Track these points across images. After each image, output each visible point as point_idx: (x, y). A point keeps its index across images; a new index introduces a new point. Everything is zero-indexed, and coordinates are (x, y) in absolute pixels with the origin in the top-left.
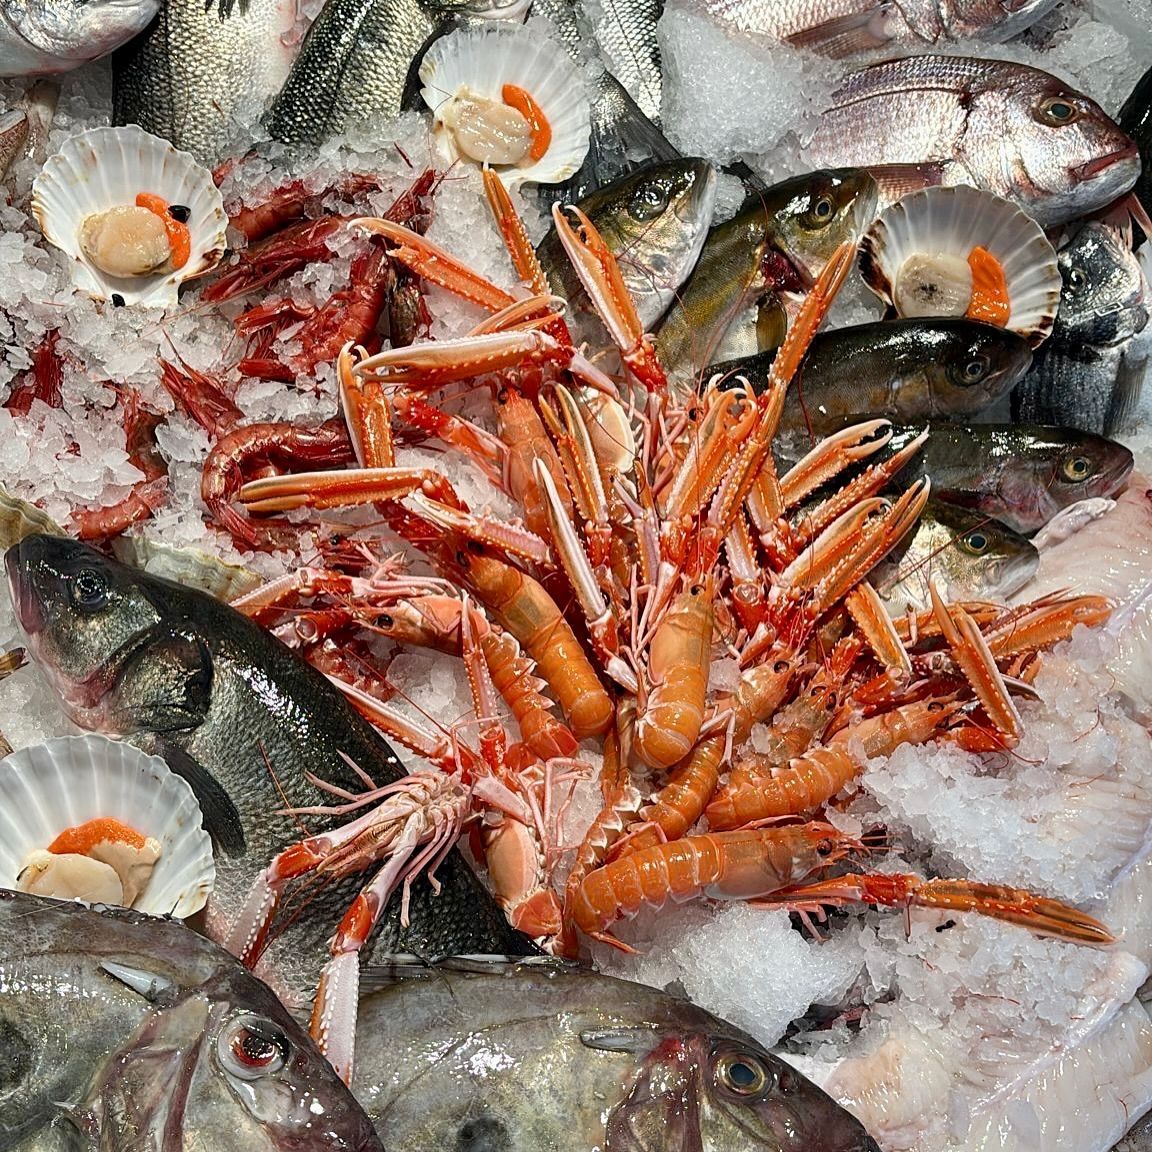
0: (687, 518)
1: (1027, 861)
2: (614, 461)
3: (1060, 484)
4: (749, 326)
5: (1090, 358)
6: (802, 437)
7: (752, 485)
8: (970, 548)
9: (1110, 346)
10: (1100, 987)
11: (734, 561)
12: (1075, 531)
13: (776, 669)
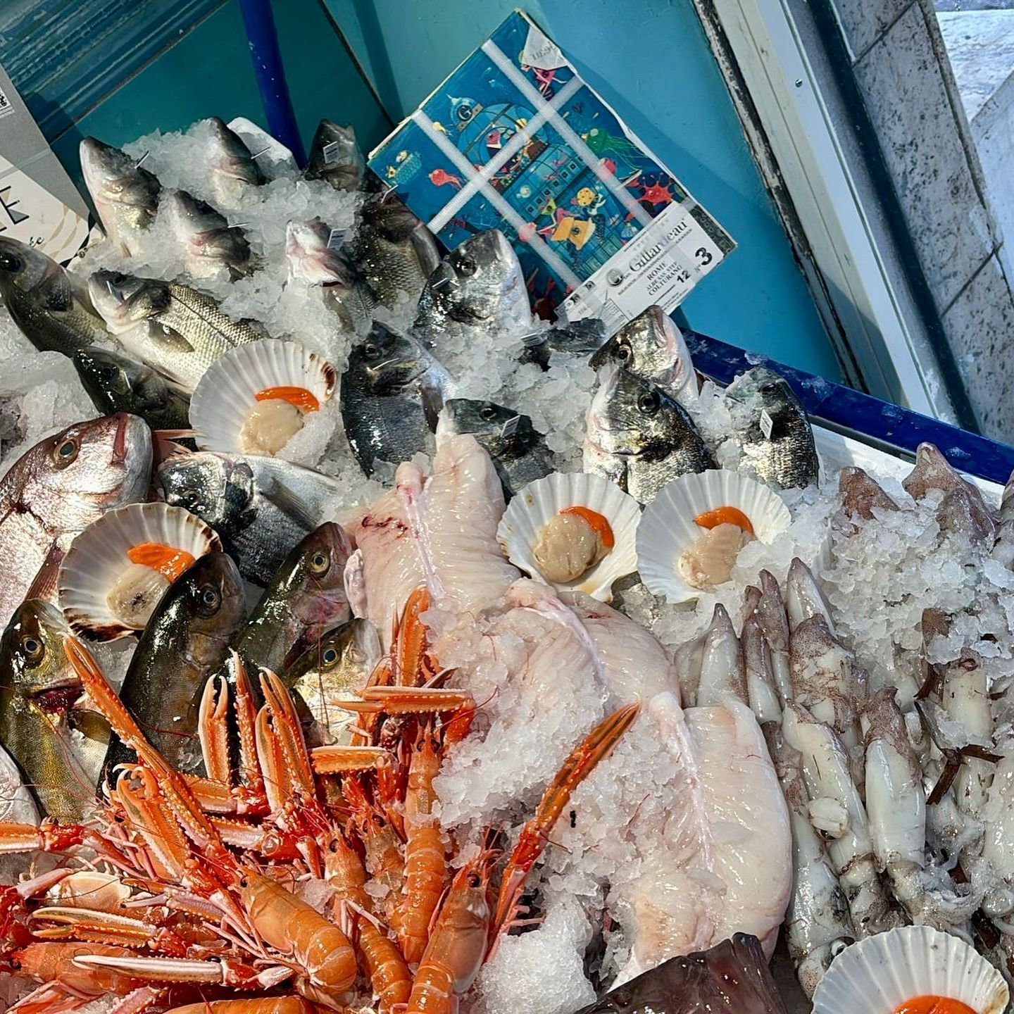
0: (189, 862)
1: (555, 737)
2: (116, 900)
3: (324, 580)
4: (85, 743)
5: (252, 516)
6: (188, 744)
7: (194, 800)
8: (331, 663)
9: (251, 499)
10: (664, 731)
11: (242, 842)
12: (363, 586)
13: (334, 850)
